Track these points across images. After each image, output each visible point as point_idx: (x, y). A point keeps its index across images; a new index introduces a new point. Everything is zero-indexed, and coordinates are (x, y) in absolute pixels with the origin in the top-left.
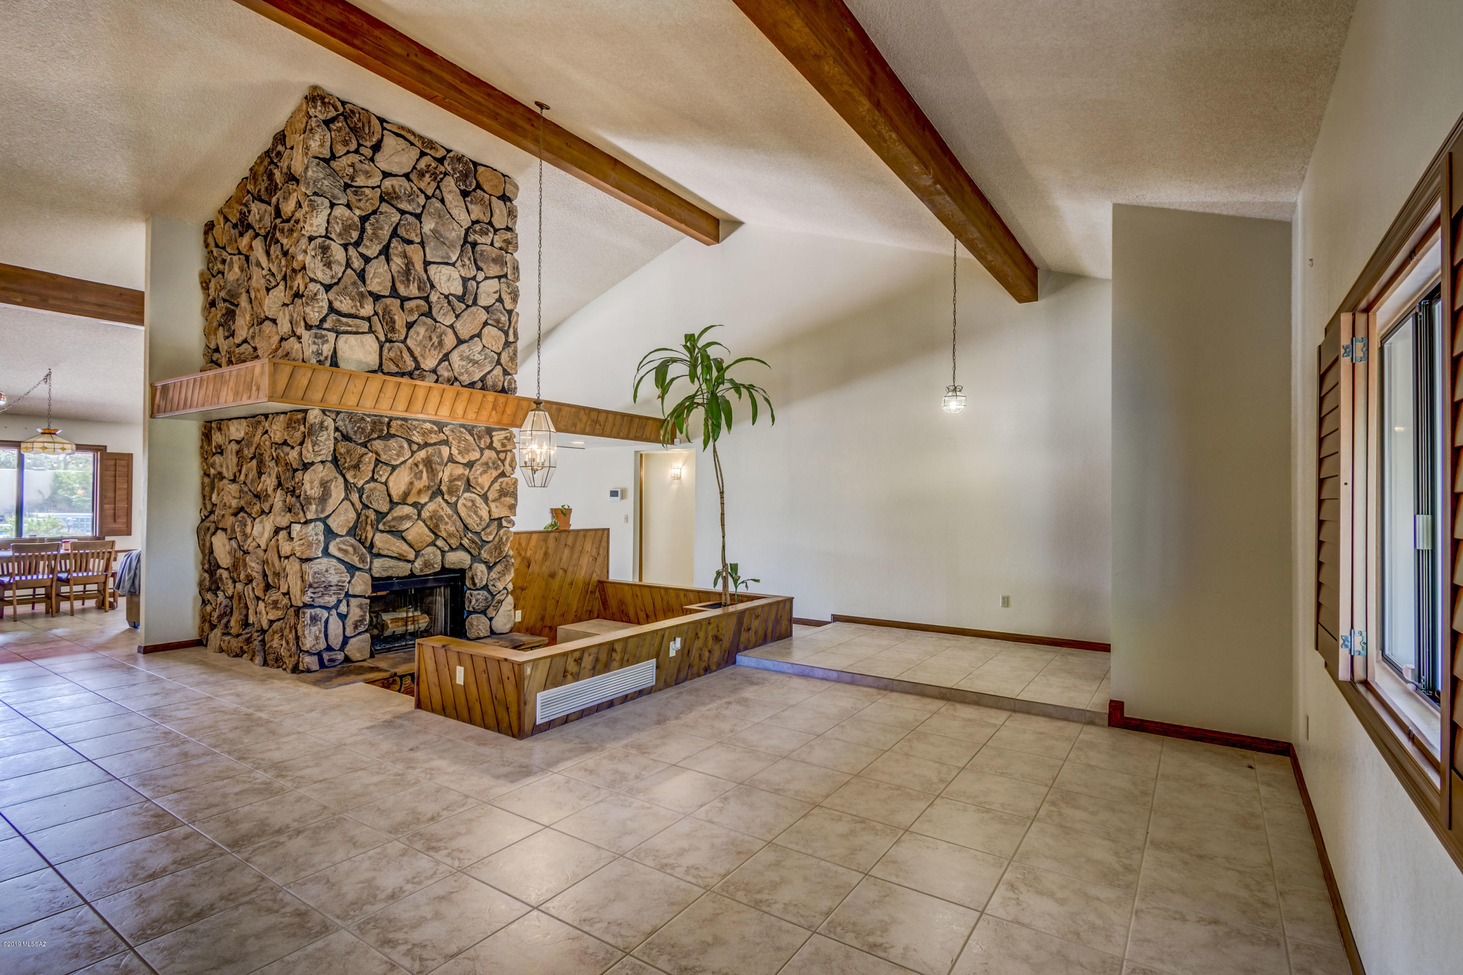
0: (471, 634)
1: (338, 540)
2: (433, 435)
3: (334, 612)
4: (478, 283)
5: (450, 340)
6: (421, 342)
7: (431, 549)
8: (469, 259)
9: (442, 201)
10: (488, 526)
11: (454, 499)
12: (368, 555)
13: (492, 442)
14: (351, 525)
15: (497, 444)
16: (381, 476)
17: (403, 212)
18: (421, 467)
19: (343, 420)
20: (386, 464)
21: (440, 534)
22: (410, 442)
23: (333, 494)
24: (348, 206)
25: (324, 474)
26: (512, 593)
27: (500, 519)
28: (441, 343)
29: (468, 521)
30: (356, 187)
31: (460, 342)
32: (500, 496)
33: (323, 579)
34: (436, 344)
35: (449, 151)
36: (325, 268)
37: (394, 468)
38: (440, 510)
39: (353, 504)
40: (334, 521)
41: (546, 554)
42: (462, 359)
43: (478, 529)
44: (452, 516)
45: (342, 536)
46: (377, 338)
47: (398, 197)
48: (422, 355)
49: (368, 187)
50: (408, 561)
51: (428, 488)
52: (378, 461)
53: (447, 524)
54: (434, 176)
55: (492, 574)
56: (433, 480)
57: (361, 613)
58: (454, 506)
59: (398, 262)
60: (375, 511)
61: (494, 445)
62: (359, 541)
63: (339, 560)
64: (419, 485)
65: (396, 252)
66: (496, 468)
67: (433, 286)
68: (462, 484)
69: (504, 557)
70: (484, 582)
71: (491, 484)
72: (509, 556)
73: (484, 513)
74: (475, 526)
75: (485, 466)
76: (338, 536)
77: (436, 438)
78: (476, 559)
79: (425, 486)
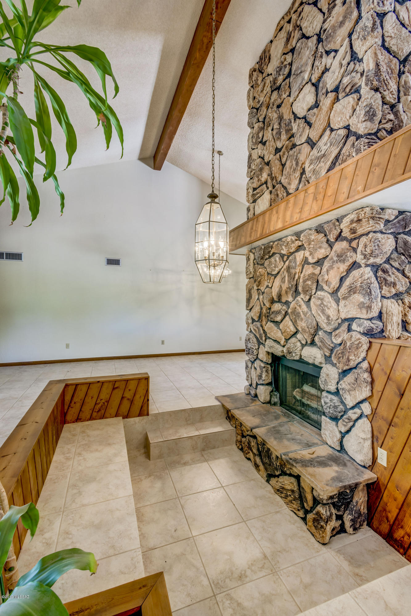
0: (322, 435)
1: (254, 324)
2: (293, 245)
3: (253, 365)
5: (305, 152)
6: (288, 172)
7: (293, 339)
8: (321, 56)
9: (303, 36)
10: (340, 325)
11: (308, 297)
12: (263, 335)
15: (346, 233)
16: (269, 283)
17: (279, 87)
18: (285, 273)
19: (257, 252)
20: (272, 275)
21: (298, 328)
22: (282, 256)
23: (253, 296)
24: (258, 121)
25: (250, 285)
26: (372, 419)
27: (352, 319)
28: (297, 164)
29: (319, 319)
31: (313, 146)
32: (350, 293)
33: (247, 344)
34: (295, 167)
36: (249, 169)
37: (275, 276)
38: (298, 307)
39: (260, 303)
40: (253, 311)
42: (311, 164)
43: (328, 328)
44: (307, 313)
46: (269, 190)
47: (275, 80)
48: (289, 183)
49: (265, 96)
50: (282, 345)
51: (290, 288)
52: (267, 274)
53: (302, 319)
54: (296, 25)
55: (342, 382)
56: (290, 283)
58: (308, 303)
60: (267, 307)
61: (344, 234)
62: (261, 326)
63: (255, 335)
64: (284, 287)
65: (275, 121)
66: (343, 261)
67: (295, 118)
68: (313, 283)
69: (355, 368)
70: (332, 387)
71: (342, 280)
72: (361, 368)
73: (332, 312)
74: (325, 325)
75: (332, 261)
76: (255, 321)
77: (294, 247)
78: (328, 359)
79: (287, 288)
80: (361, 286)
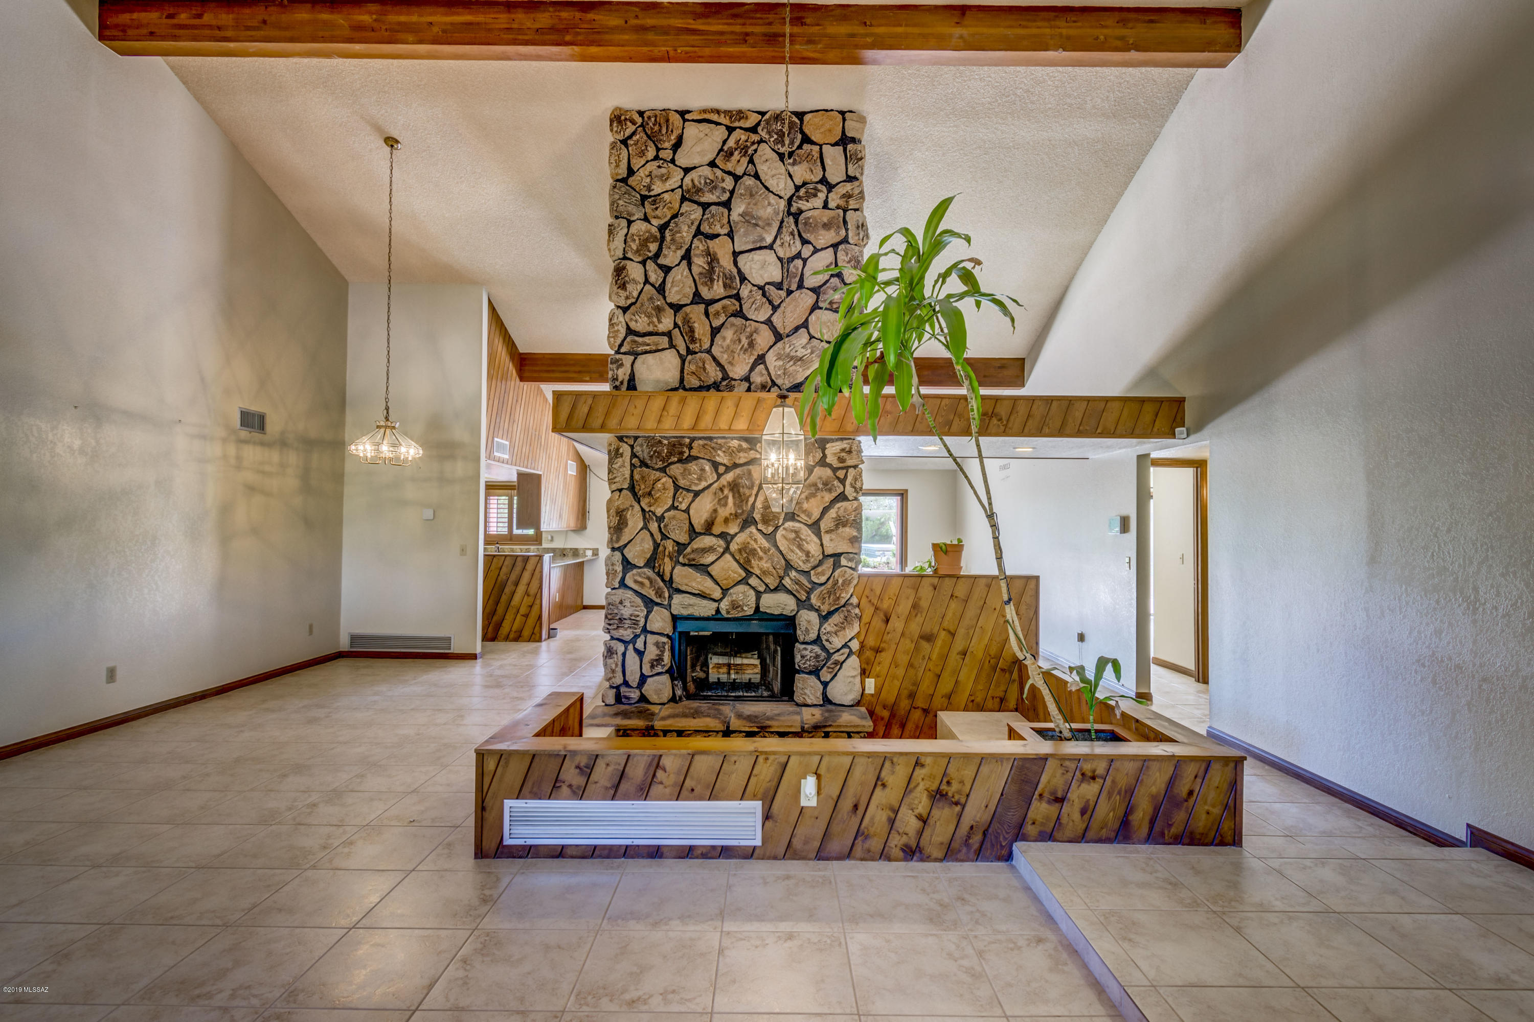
0: (798, 698)
1: (635, 571)
2: (741, 454)
3: (631, 647)
4: (805, 261)
5: (764, 337)
6: (728, 347)
7: (741, 588)
8: (792, 234)
9: (757, 176)
10: (820, 563)
11: (771, 529)
12: (666, 590)
13: (824, 456)
14: (648, 556)
15: (831, 460)
16: (681, 503)
17: (705, 206)
18: (726, 491)
19: (642, 446)
20: (688, 490)
21: (751, 570)
22: (715, 465)
23: (629, 523)
24: (646, 219)
25: (620, 502)
26: (860, 653)
27: (837, 556)
28: (751, 344)
29: (790, 556)
30: (655, 196)
31: (778, 337)
32: (837, 526)
33: (616, 611)
34: (746, 346)
35: (763, 114)
36: (619, 290)
37: (697, 494)
38: (752, 542)
39: (652, 535)
40: (630, 551)
41: (915, 606)
42: (779, 359)
43: (806, 567)
44: (769, 550)
45: (640, 568)
46: (678, 352)
47: (699, 191)
48: (730, 363)
49: (667, 191)
50: (715, 600)
51: (736, 516)
52: (677, 488)
53: (761, 559)
54: (744, 150)
55: (826, 625)
56: (740, 507)
57: (658, 652)
58: (770, 537)
59: (699, 262)
60: (674, 541)
61: (828, 460)
62: (658, 574)
63: (636, 592)
64: (723, 513)
65: (698, 252)
66: (830, 491)
67: (743, 279)
69: (844, 606)
70: (813, 636)
71: (825, 510)
72: (852, 604)
73: (813, 547)
74: (801, 563)
75: (813, 488)
76: (635, 567)
77: (745, 457)
78: (804, 604)
79: (731, 514)
80: (853, 520)
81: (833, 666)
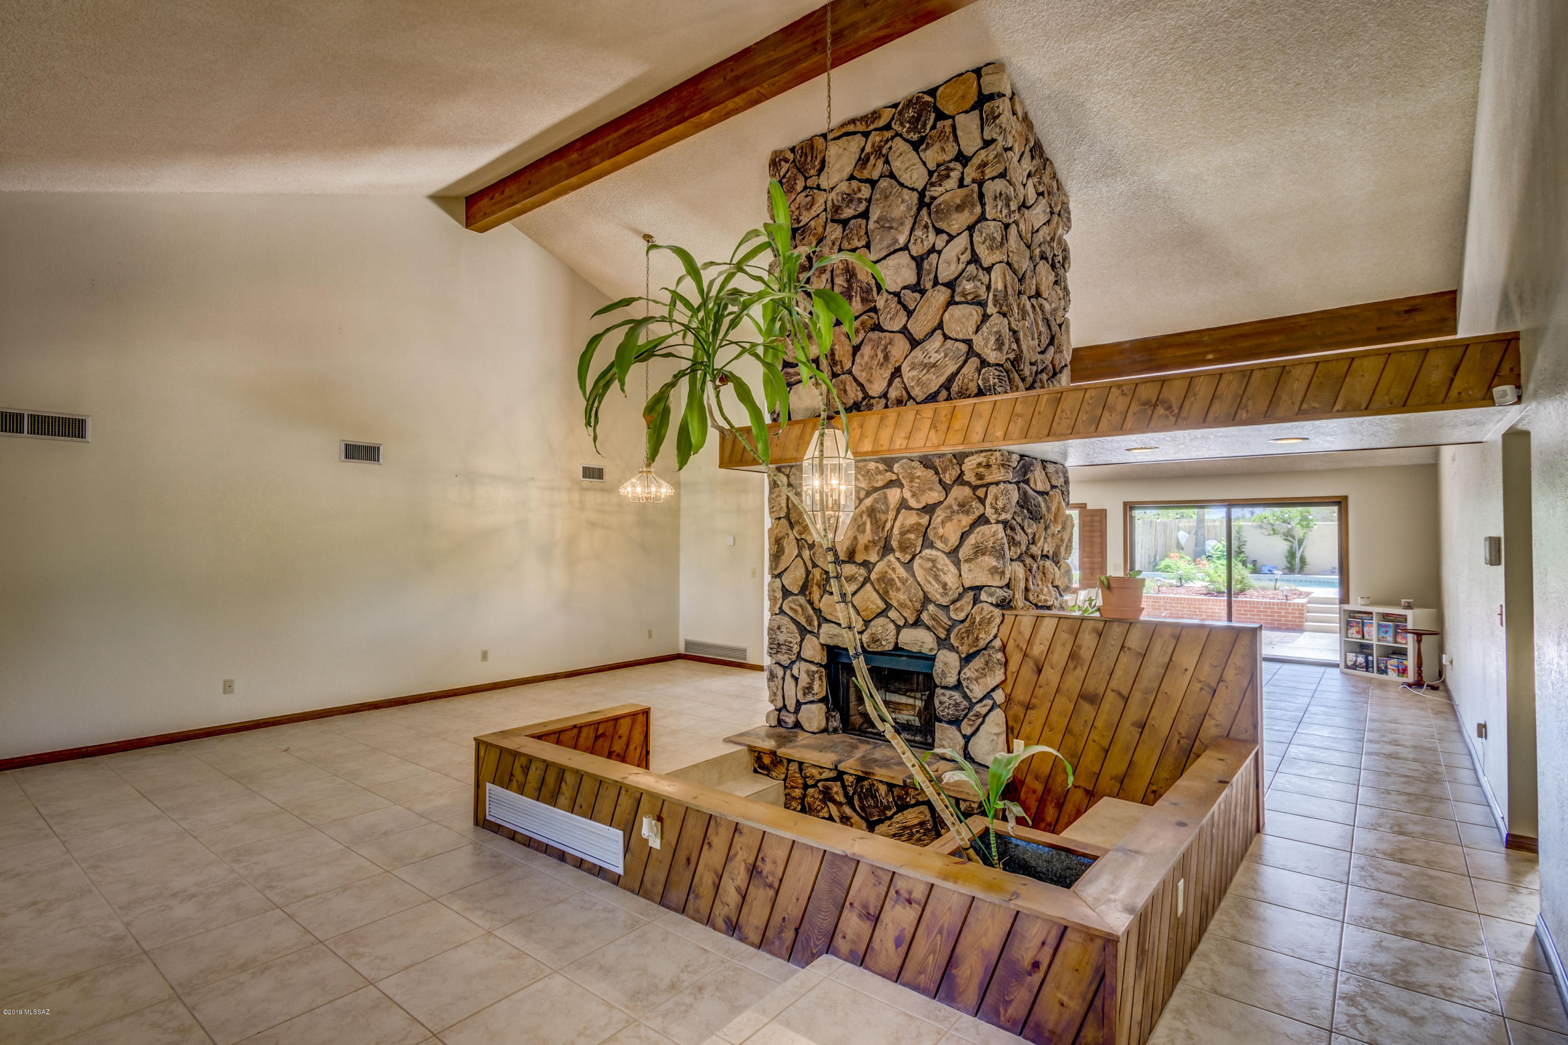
0: (938, 749)
1: (791, 598)
2: (879, 477)
3: (788, 672)
4: (939, 253)
5: (900, 347)
6: (867, 363)
7: (881, 620)
8: (926, 227)
9: (892, 176)
10: (960, 597)
11: (908, 557)
12: (815, 618)
13: (962, 474)
14: (801, 583)
15: (969, 477)
17: (845, 223)
18: (865, 517)
19: (795, 474)
21: (890, 602)
23: (786, 551)
25: (778, 531)
27: (980, 588)
28: (886, 358)
29: (928, 588)
30: (804, 226)
31: (914, 343)
32: (976, 554)
33: (776, 636)
34: (882, 360)
35: (895, 106)
38: (890, 572)
39: (804, 563)
40: (787, 578)
41: (1075, 654)
42: (913, 368)
43: (944, 601)
44: (907, 580)
47: (839, 208)
48: (868, 380)
49: (813, 219)
50: (858, 632)
51: (874, 543)
53: (898, 590)
54: (880, 151)
55: (965, 670)
56: (878, 533)
57: (809, 680)
58: (908, 566)
59: (840, 282)
60: (822, 569)
61: (966, 478)
62: (809, 601)
63: (792, 618)
64: (864, 539)
65: (838, 272)
66: (967, 513)
67: (880, 288)
68: (918, 537)
69: (985, 649)
70: (952, 680)
71: (964, 537)
72: (993, 647)
73: (950, 578)
74: (938, 597)
75: (948, 511)
76: (792, 594)
77: (882, 480)
78: (943, 643)
79: (869, 541)
80: (993, 547)
81: (973, 718)
